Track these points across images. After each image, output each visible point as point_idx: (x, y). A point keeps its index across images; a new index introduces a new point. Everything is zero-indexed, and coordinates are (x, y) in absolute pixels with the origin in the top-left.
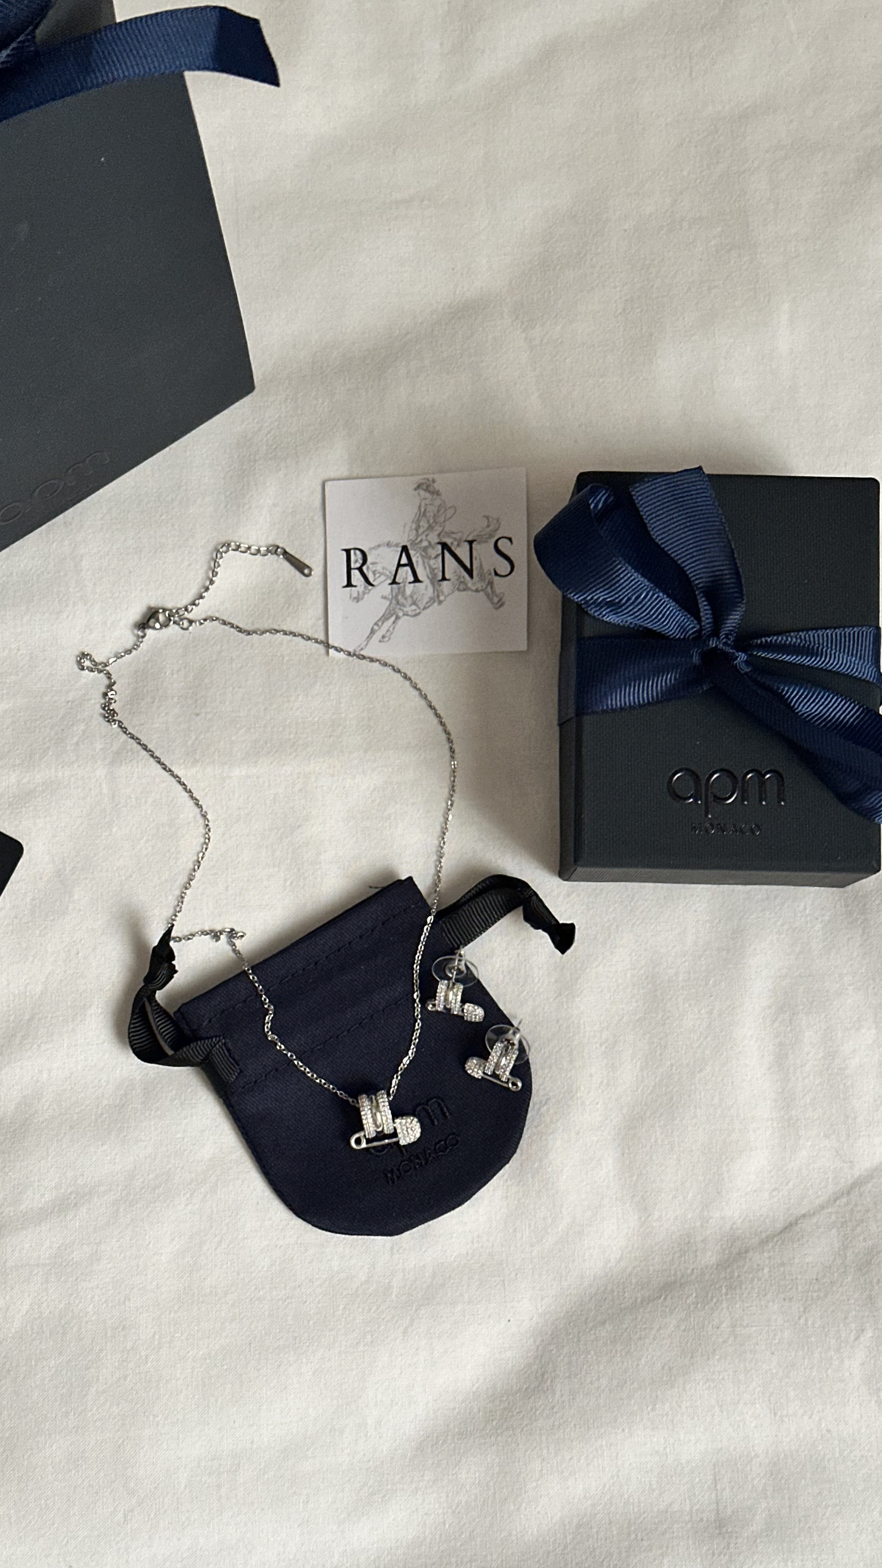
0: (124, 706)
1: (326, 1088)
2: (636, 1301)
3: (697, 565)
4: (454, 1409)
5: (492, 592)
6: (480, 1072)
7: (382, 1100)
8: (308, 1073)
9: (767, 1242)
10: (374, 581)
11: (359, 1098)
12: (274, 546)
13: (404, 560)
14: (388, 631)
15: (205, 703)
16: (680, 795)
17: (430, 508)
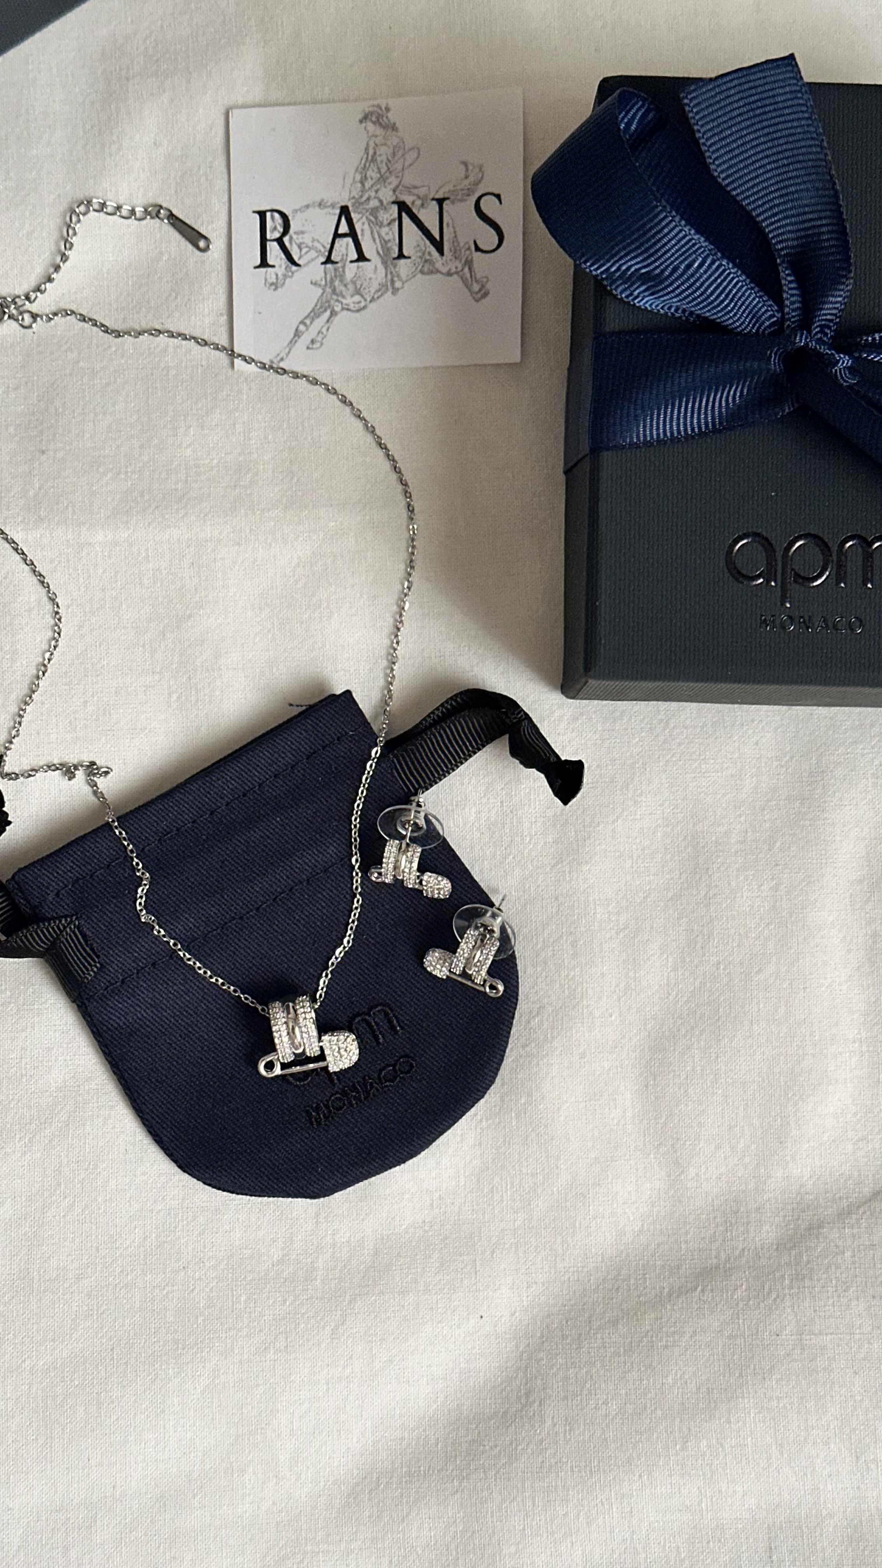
1: (224, 990)
2: (661, 1293)
3: (779, 220)
5: (471, 276)
6: (444, 969)
7: (302, 1010)
8: (200, 968)
9: (850, 1213)
10: (299, 259)
11: (271, 1005)
12: (156, 205)
13: (344, 228)
14: (319, 333)
15: (55, 435)
16: (744, 572)
17: (381, 150)
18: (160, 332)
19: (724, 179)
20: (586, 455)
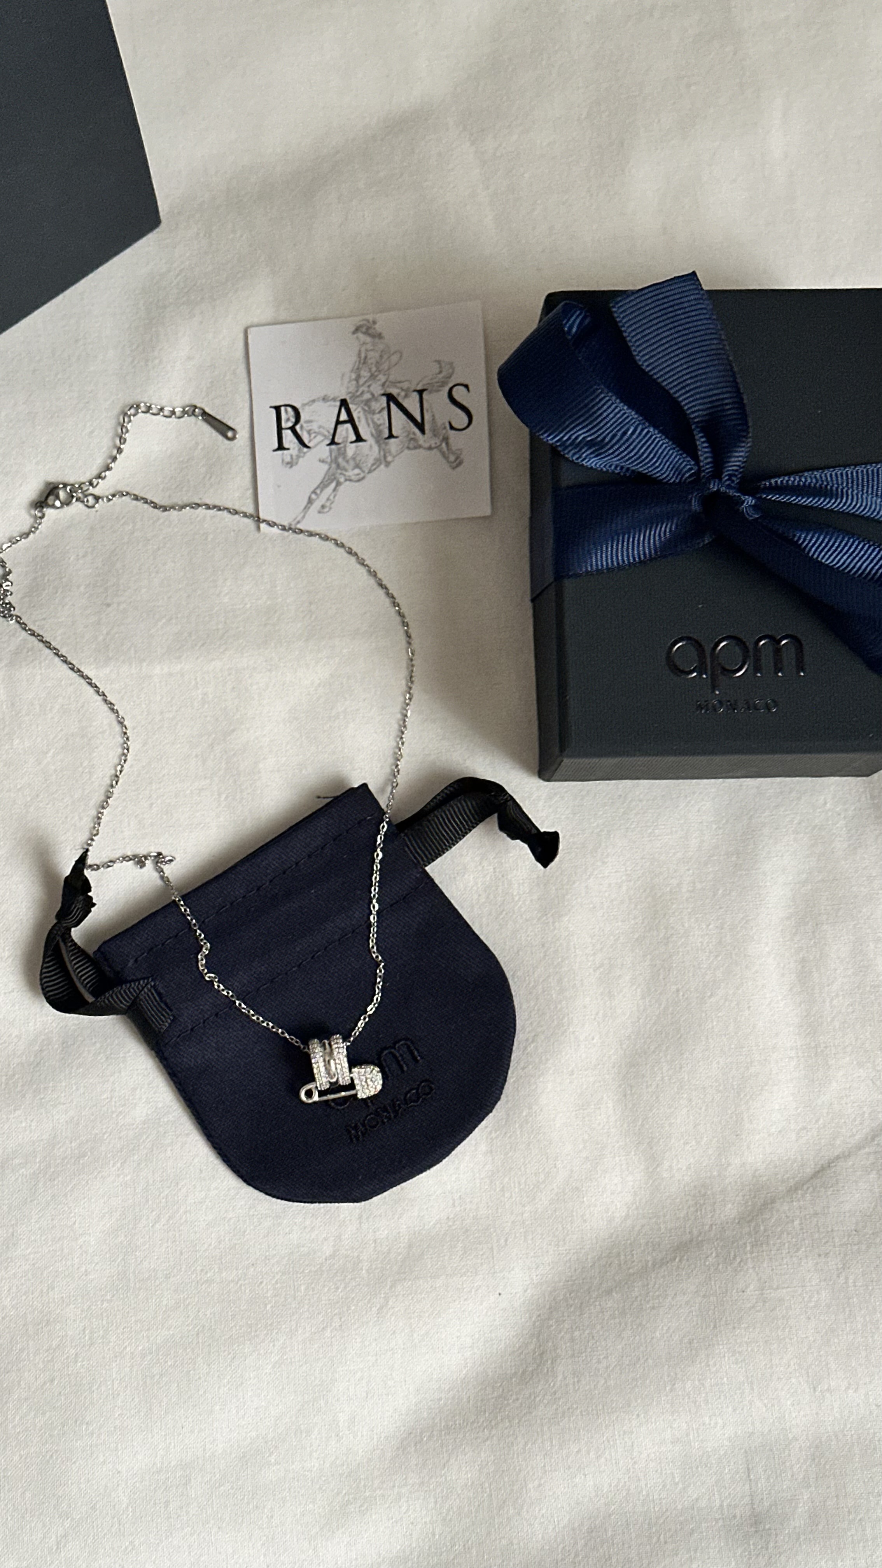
0: (22, 598)
1: (274, 1032)
2: (647, 1265)
3: (691, 396)
4: (440, 1399)
5: (448, 449)
7: (336, 1046)
8: (253, 1015)
9: (796, 1190)
10: (310, 441)
11: (310, 1044)
12: (190, 406)
13: (344, 416)
14: (328, 499)
15: (117, 591)
16: (681, 667)
17: (371, 354)
18: (199, 505)
19: (648, 366)
20: (550, 585)
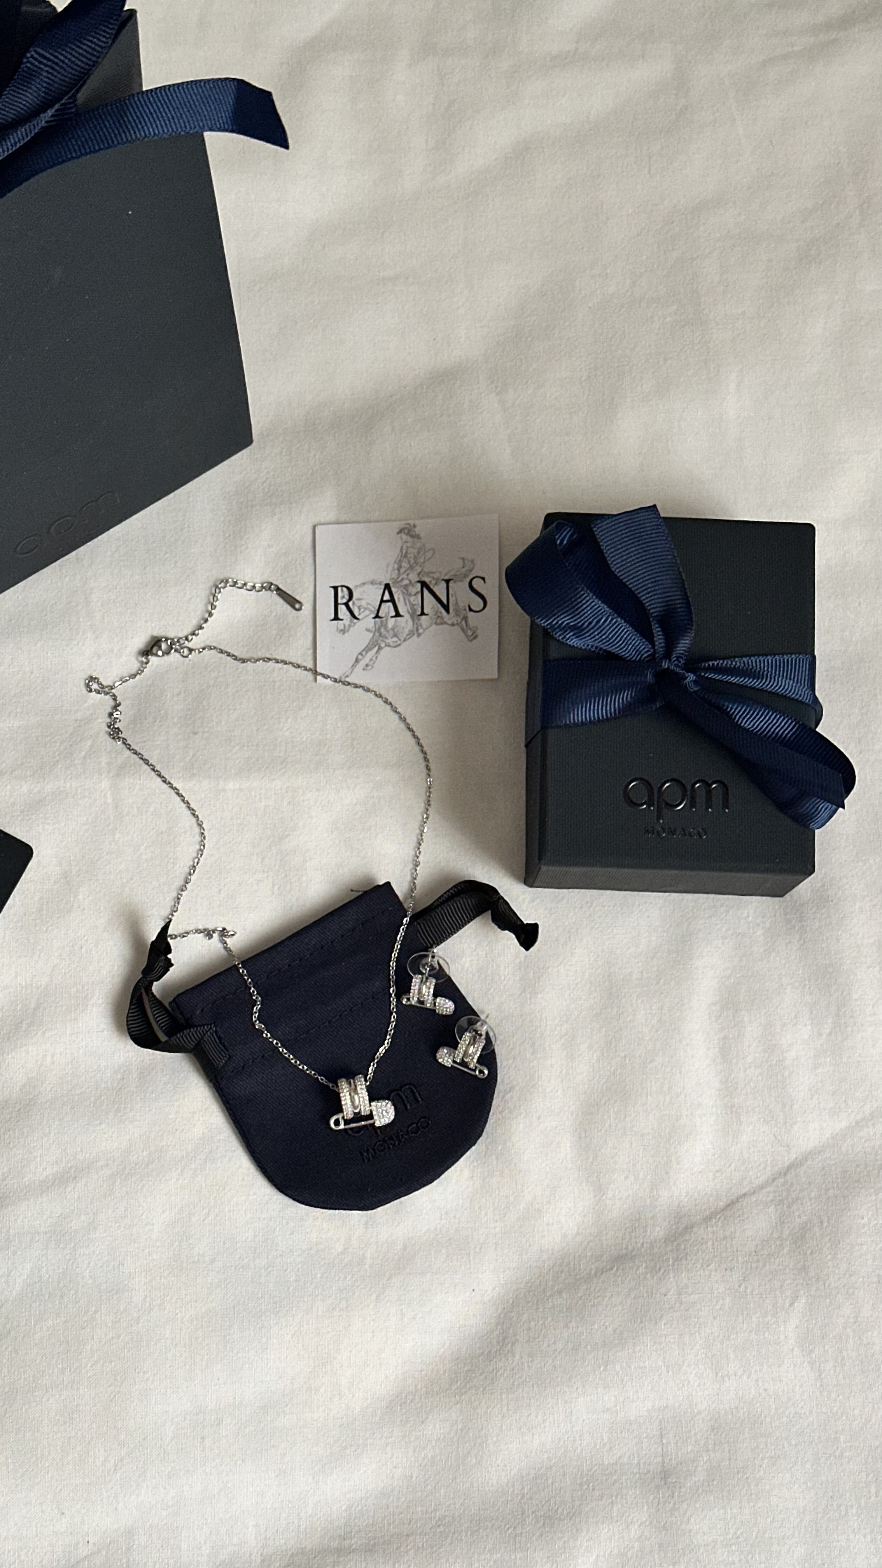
0: (128, 725)
1: (308, 1074)
2: (590, 1272)
3: (651, 596)
5: (466, 626)
6: (449, 1060)
7: (359, 1083)
8: (292, 1059)
9: (711, 1218)
10: (359, 614)
11: (339, 1081)
12: (268, 583)
13: (387, 597)
14: (371, 660)
15: (203, 723)
16: (635, 800)
17: (411, 550)
18: (270, 659)
19: (618, 572)
20: (539, 733)
